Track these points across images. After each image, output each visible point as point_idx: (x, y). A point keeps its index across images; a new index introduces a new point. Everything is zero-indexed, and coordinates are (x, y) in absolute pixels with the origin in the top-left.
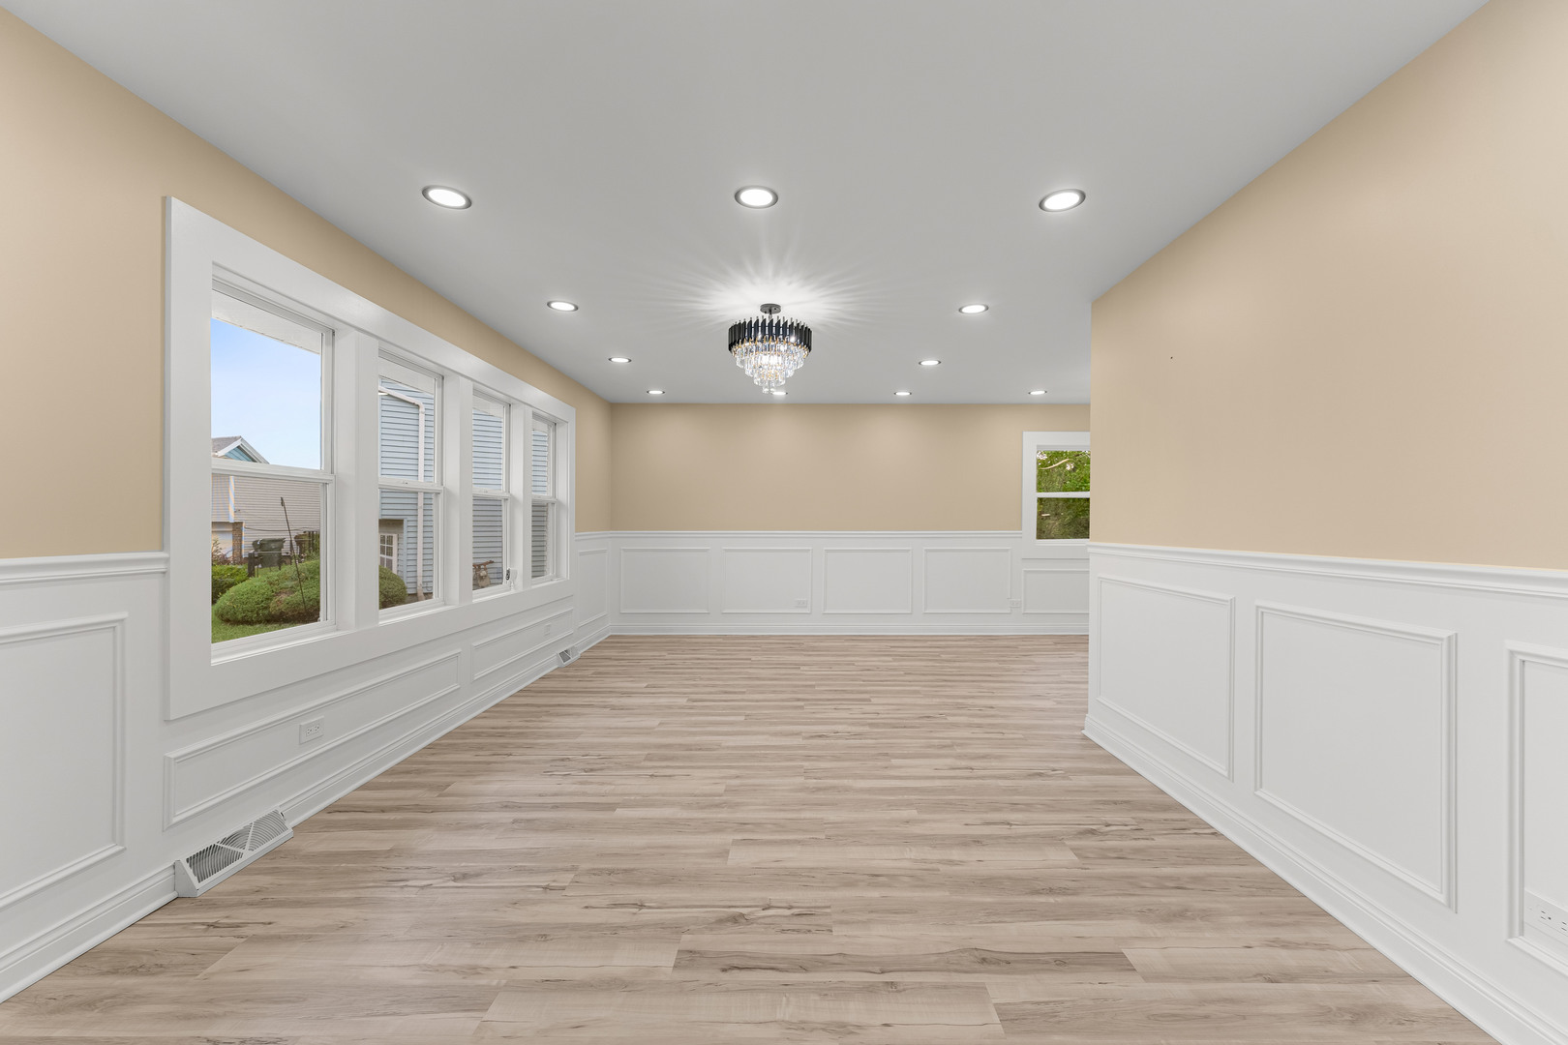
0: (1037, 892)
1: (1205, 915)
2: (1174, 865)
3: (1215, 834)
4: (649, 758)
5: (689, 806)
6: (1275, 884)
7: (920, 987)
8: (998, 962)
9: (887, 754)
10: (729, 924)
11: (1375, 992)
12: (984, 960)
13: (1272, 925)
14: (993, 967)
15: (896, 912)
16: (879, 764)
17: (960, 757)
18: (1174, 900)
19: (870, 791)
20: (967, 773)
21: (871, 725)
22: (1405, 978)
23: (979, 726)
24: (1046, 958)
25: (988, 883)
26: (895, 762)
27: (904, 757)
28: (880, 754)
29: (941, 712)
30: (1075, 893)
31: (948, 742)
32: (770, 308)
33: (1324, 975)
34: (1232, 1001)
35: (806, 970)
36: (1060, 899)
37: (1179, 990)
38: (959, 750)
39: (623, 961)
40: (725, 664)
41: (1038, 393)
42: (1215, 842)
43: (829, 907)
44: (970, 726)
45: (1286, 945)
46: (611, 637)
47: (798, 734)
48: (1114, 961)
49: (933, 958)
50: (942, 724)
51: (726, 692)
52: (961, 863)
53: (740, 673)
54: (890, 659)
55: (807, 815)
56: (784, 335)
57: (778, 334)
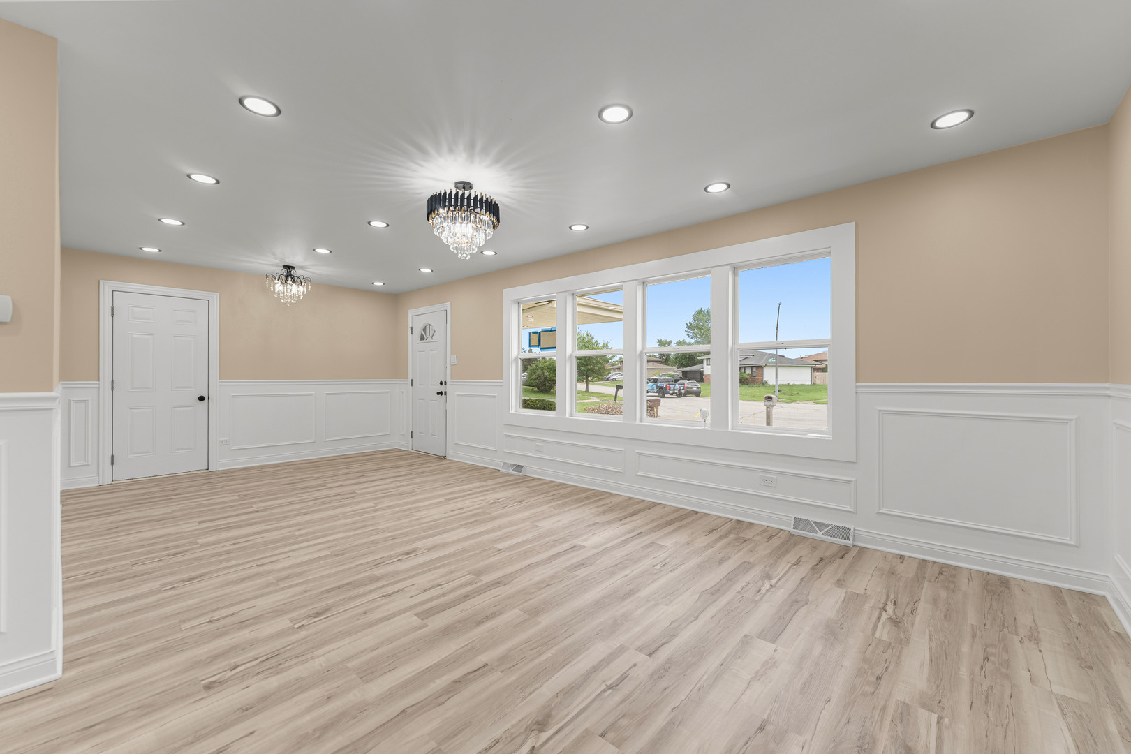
9: (337, 556)
16: (338, 548)
17: (269, 572)
23: (243, 624)
26: (327, 552)
27: (320, 558)
28: (343, 554)
29: (303, 633)
38: (270, 578)
44: (257, 619)
50: (296, 609)
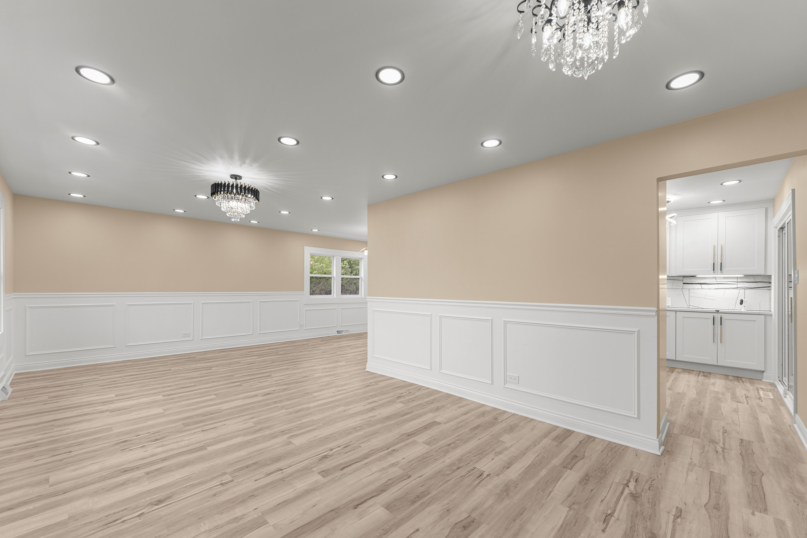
0: (403, 416)
1: (443, 407)
2: (426, 398)
3: (427, 388)
4: (185, 425)
5: (245, 435)
6: (449, 396)
7: (401, 448)
8: (412, 434)
10: (325, 459)
11: (482, 409)
12: (409, 435)
13: (456, 404)
14: (412, 436)
15: (373, 434)
18: (433, 406)
19: (318, 406)
20: (345, 391)
21: (285, 384)
22: (483, 405)
24: (421, 429)
25: (388, 418)
30: (412, 412)
31: (326, 383)
32: (235, 177)
33: (473, 410)
34: (463, 421)
35: (367, 458)
36: (410, 415)
37: (452, 423)
39: (301, 485)
40: (157, 375)
41: (315, 230)
42: (428, 390)
43: (351, 441)
45: (462, 407)
46: (16, 375)
47: (256, 395)
48: (434, 424)
49: (396, 440)
51: (183, 388)
52: (375, 416)
53: (176, 378)
54: (256, 357)
55: (304, 420)
56: (245, 193)
57: (241, 191)
